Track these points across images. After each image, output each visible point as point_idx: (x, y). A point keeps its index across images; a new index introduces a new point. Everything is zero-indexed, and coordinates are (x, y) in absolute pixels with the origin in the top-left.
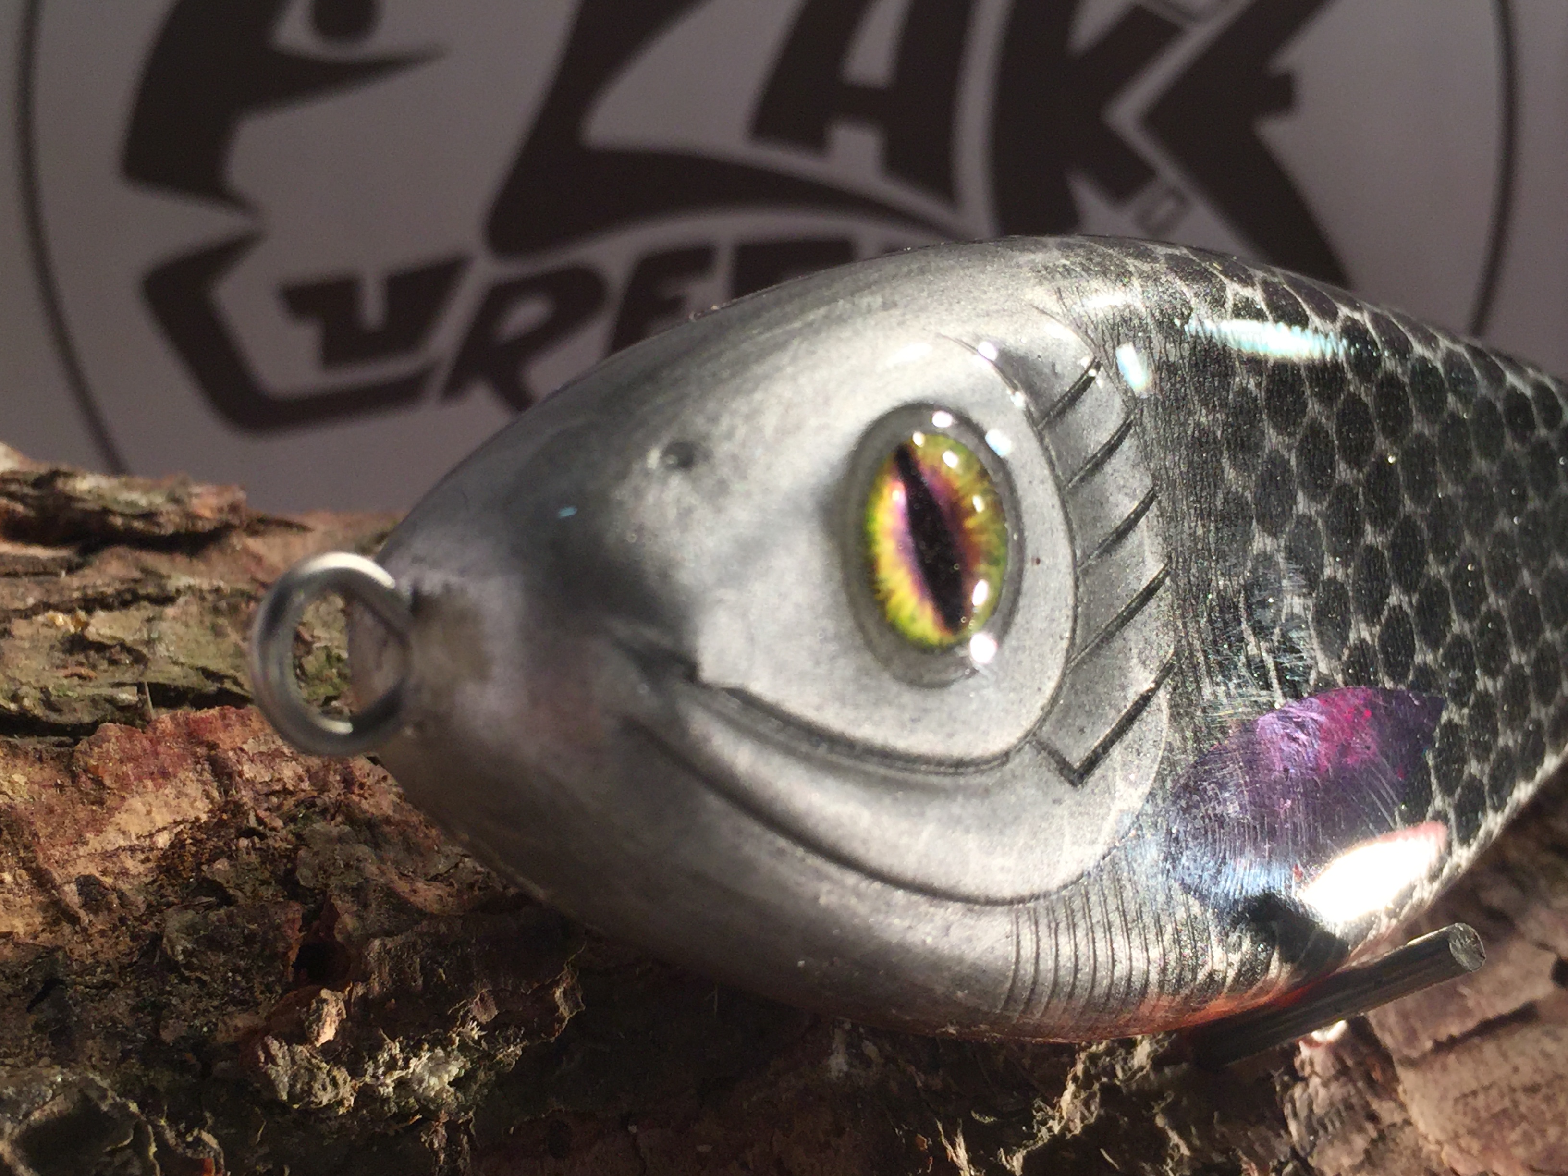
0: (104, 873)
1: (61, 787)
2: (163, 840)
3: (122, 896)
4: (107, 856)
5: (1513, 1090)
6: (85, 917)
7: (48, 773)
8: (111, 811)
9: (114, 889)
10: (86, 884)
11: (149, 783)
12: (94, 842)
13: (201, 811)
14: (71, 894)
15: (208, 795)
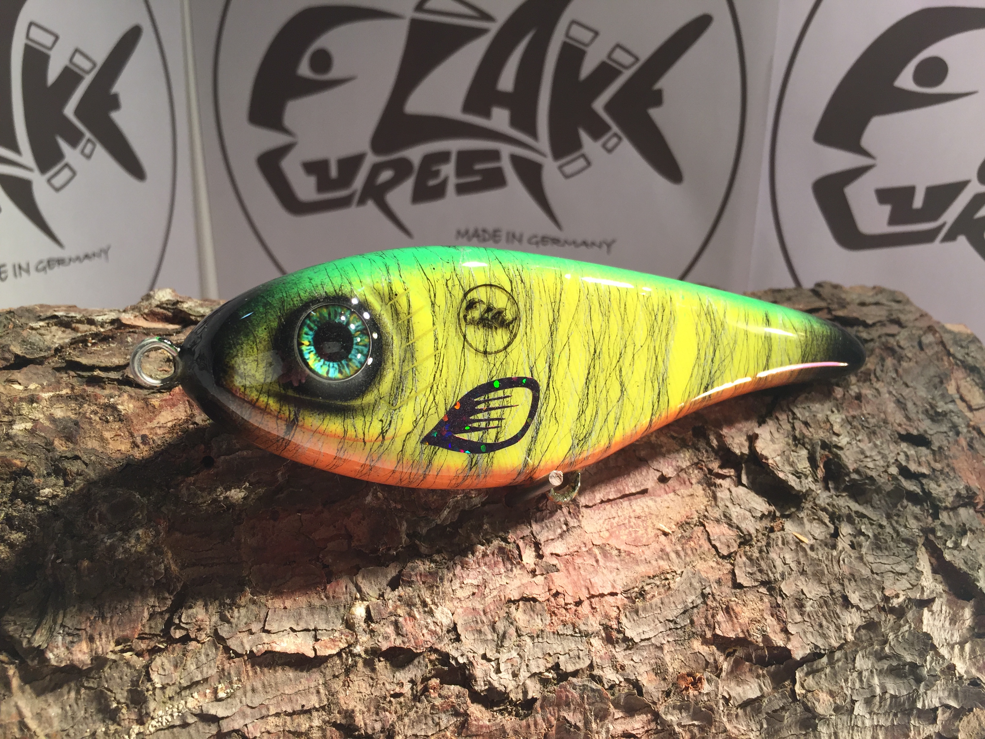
0: (151, 434)
1: (143, 408)
2: (169, 424)
3: (154, 441)
4: (153, 429)
5: (630, 517)
6: (142, 446)
7: (141, 404)
8: (156, 416)
9: (152, 438)
10: (144, 437)
11: (169, 408)
12: (149, 425)
13: (182, 416)
14: (139, 440)
15: (186, 411)
